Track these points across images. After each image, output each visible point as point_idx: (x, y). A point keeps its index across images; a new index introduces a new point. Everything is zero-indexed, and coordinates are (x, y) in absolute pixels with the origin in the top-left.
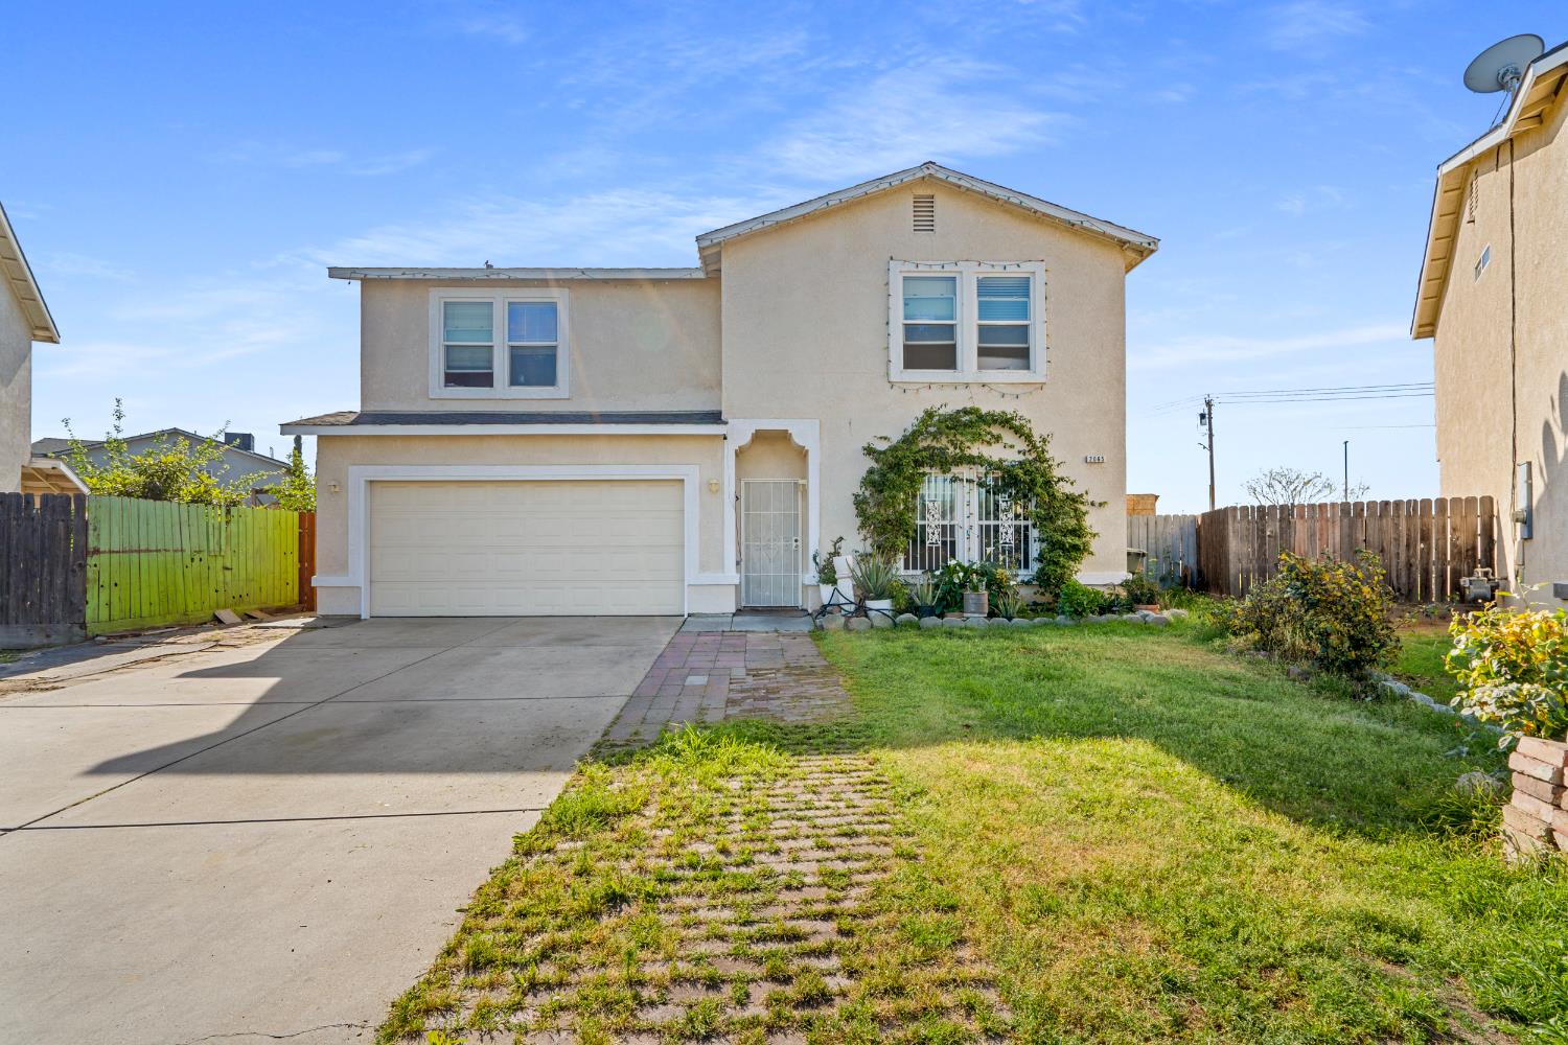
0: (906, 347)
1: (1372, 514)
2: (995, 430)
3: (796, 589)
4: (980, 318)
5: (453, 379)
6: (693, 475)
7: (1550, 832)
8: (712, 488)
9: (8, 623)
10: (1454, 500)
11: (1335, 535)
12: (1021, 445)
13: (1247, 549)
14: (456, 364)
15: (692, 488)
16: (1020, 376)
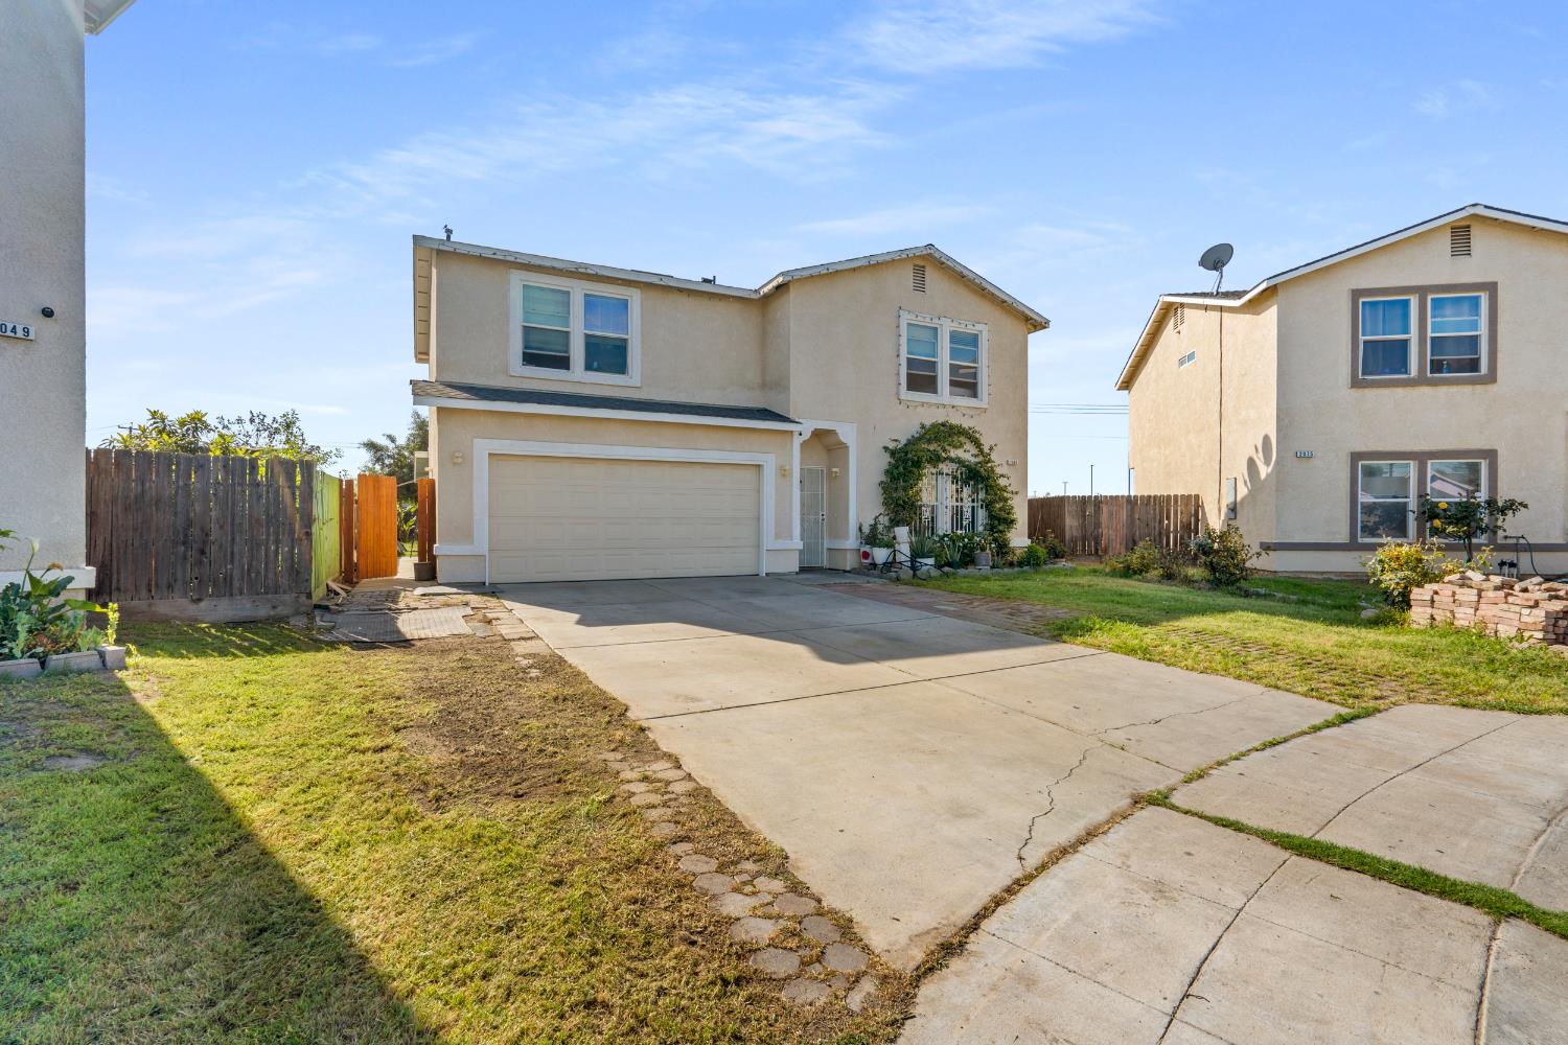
0: (908, 374)
1: (1142, 504)
2: (962, 439)
3: (822, 553)
4: (951, 359)
5: (530, 359)
6: (770, 462)
7: (1432, 616)
8: (783, 473)
9: (232, 595)
10: (1182, 496)
11: (1124, 515)
12: (975, 451)
13: (1075, 523)
14: (534, 345)
15: (769, 473)
16: (972, 402)
